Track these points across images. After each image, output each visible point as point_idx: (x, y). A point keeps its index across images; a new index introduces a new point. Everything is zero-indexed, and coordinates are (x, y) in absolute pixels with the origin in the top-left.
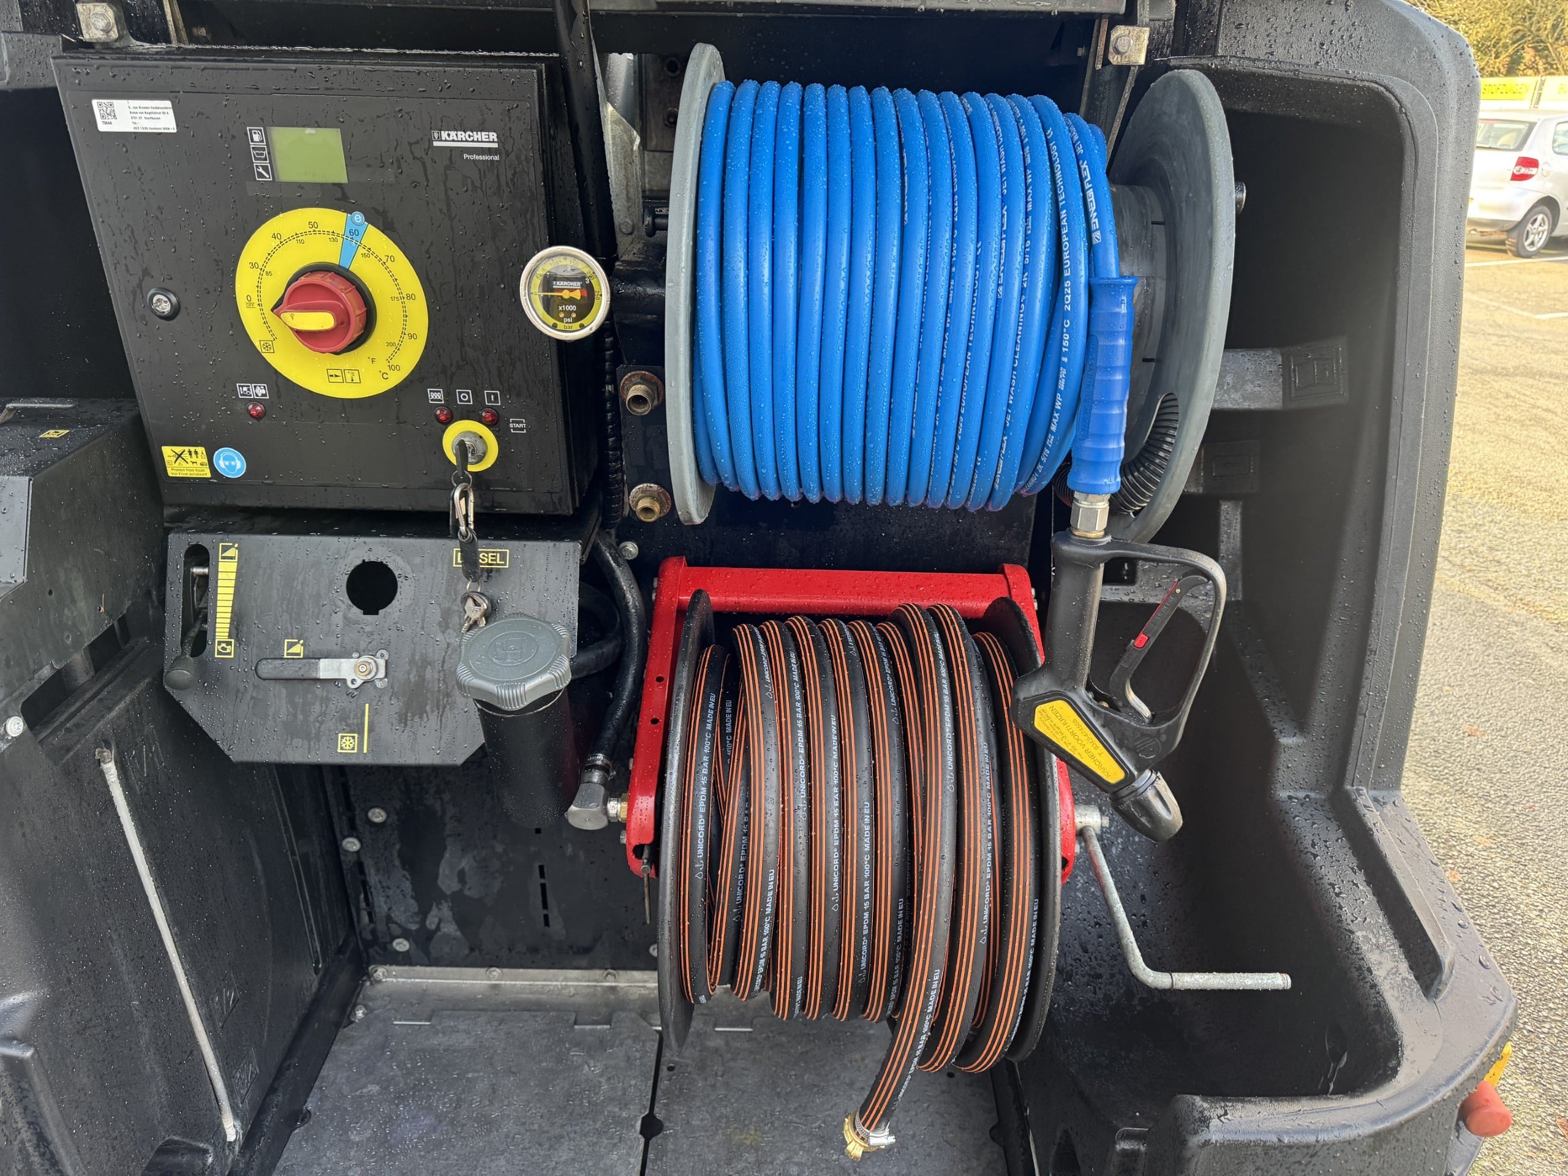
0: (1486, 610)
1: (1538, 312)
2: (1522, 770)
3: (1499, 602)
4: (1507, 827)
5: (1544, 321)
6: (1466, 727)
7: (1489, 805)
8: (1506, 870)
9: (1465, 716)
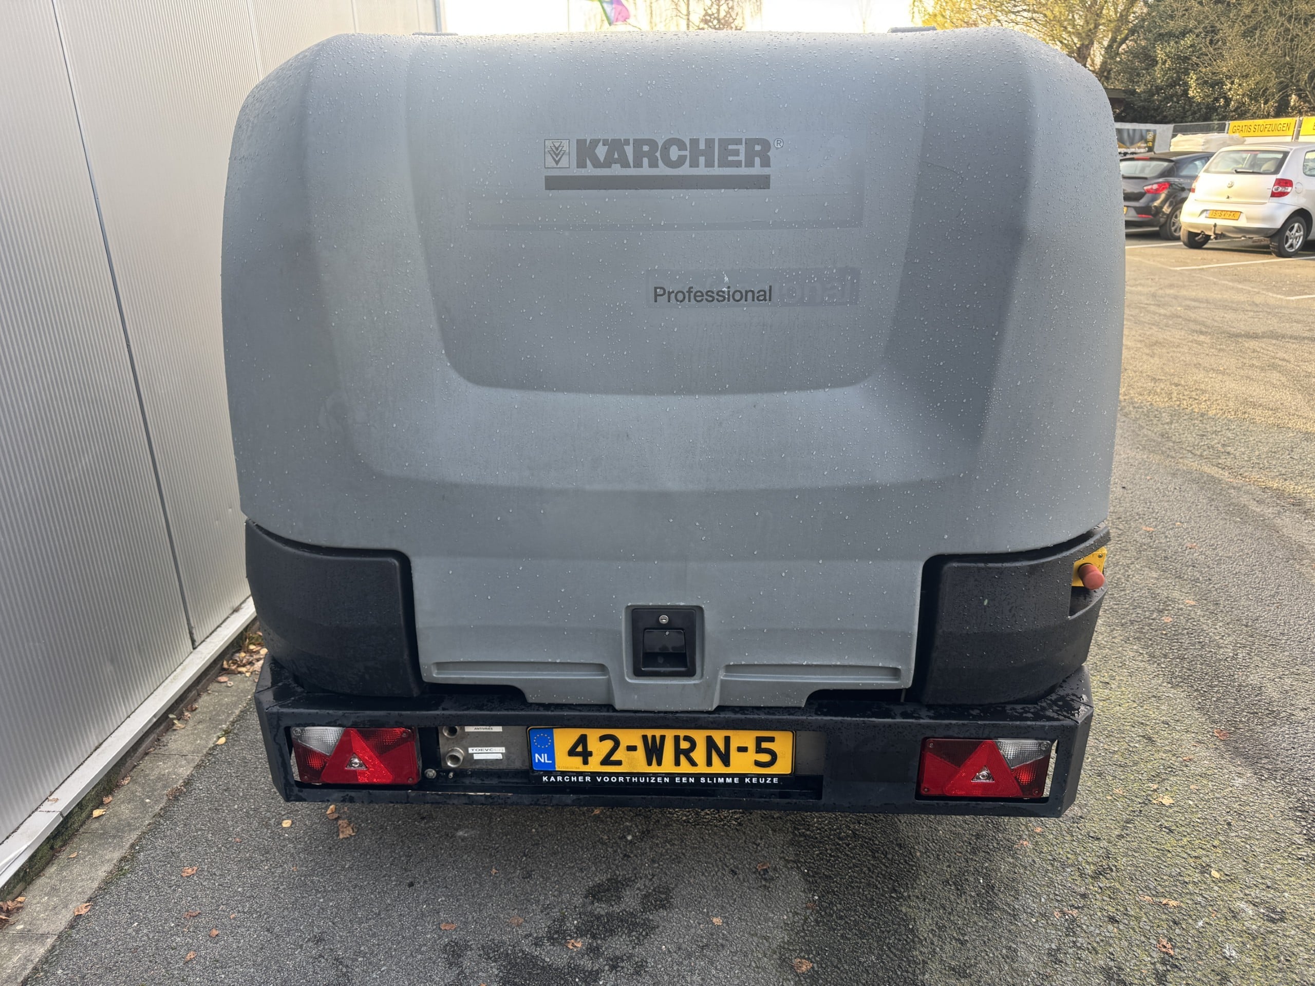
0: (1213, 479)
1: (1289, 295)
2: (1223, 566)
3: (1225, 475)
4: (1209, 595)
5: (1293, 301)
6: (1189, 545)
7: (1198, 584)
8: (1203, 617)
9: (1189, 539)
